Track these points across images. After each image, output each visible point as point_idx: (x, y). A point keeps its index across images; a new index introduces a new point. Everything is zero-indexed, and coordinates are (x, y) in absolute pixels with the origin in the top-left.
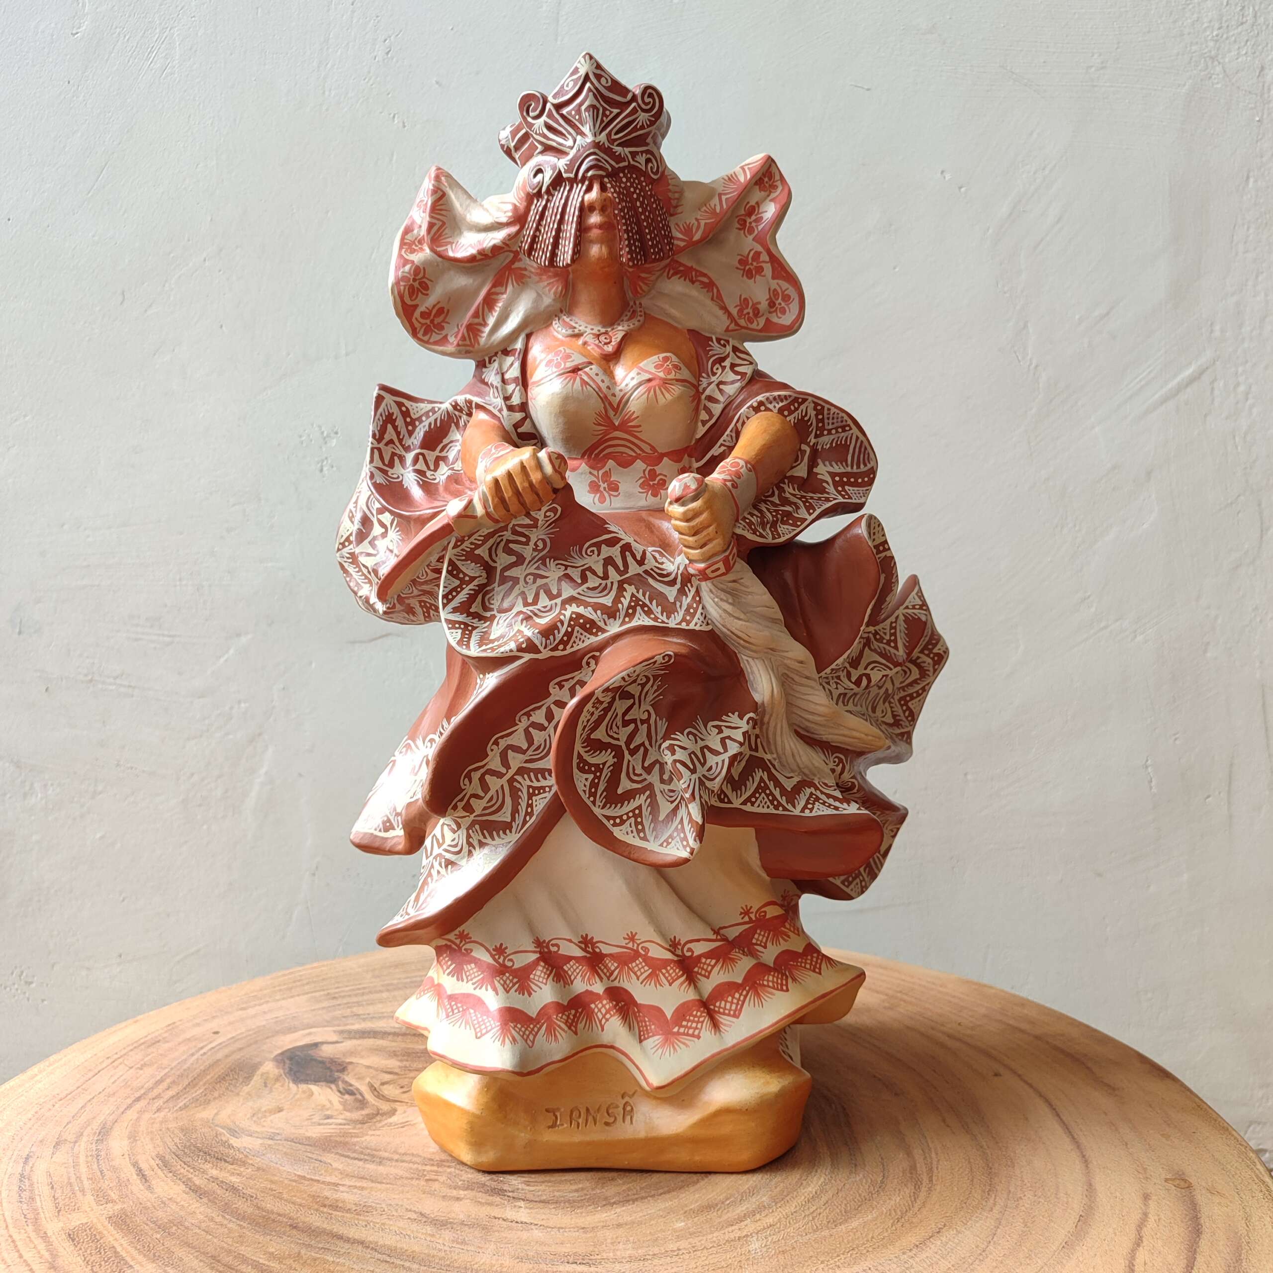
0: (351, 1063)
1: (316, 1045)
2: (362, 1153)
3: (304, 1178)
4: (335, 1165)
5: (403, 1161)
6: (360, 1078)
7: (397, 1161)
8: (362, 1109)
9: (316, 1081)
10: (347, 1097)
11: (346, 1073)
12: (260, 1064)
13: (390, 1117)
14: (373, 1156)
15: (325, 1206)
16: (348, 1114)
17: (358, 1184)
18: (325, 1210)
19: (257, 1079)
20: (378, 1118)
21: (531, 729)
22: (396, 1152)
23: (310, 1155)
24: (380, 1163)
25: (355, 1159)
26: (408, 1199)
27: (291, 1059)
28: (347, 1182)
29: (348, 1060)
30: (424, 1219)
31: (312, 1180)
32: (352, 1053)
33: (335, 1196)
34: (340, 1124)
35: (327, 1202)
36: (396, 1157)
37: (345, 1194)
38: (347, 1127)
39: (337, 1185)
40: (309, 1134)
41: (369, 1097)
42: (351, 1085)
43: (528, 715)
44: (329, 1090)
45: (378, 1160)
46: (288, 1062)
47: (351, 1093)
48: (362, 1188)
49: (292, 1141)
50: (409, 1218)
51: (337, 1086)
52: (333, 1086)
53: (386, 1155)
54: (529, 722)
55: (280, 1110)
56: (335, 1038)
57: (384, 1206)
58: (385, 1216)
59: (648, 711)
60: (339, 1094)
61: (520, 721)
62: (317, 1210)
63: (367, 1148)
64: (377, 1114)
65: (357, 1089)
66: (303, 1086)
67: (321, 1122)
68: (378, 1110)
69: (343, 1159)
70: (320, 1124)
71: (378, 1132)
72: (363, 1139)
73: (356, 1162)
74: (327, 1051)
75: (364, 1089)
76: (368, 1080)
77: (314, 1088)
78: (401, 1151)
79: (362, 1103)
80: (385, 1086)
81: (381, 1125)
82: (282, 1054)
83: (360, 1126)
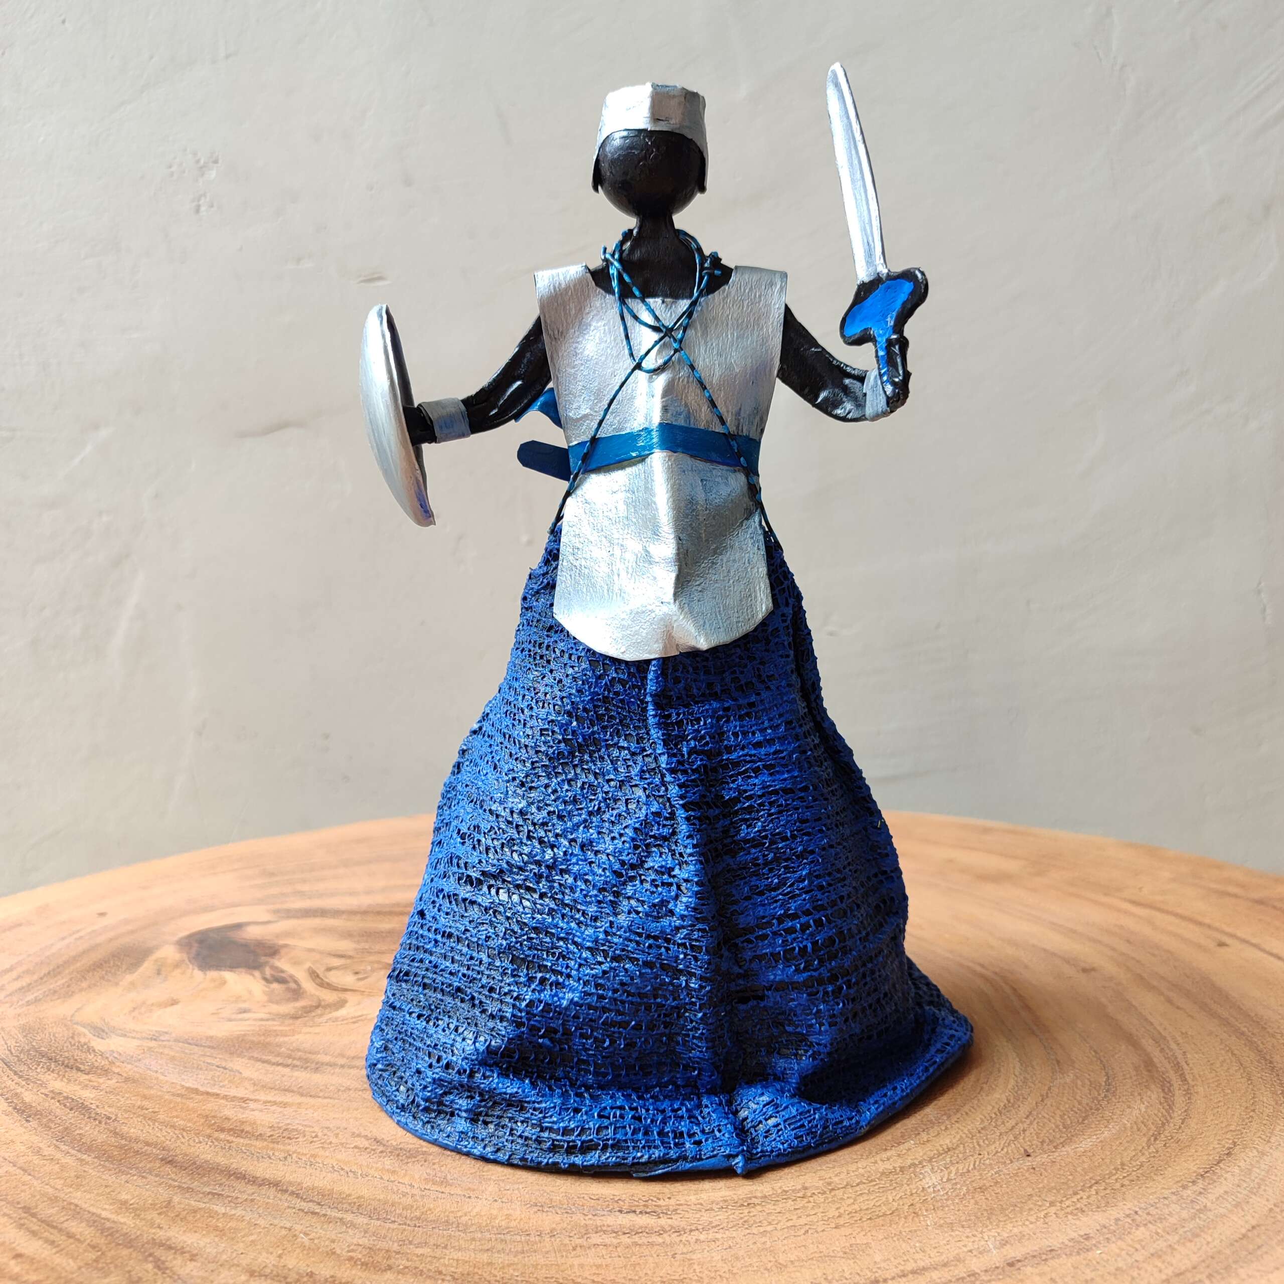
0: (286, 946)
1: (239, 926)
2: (289, 1057)
3: (196, 1091)
4: (247, 1073)
5: (351, 1067)
6: (296, 963)
7: (342, 1066)
8: (296, 1000)
9: (232, 967)
10: (275, 986)
11: (277, 957)
12: (157, 948)
13: (337, 1009)
14: (307, 1061)
15: (222, 1130)
16: (275, 1008)
17: (279, 1099)
18: (222, 1136)
19: (148, 966)
20: (319, 1011)
22: (342, 1055)
23: (209, 1060)
24: (316, 1070)
25: (278, 1064)
26: (356, 1119)
27: (201, 942)
28: (262, 1096)
29: (281, 942)
30: (381, 1148)
31: (208, 1093)
32: (288, 934)
33: (240, 1116)
34: (262, 1020)
35: (227, 1125)
36: (342, 1061)
37: (256, 1113)
38: (270, 1023)
39: (244, 1100)
40: (212, 1033)
41: (308, 985)
42: (282, 971)
44: (251, 977)
45: (313, 1066)
46: (196, 945)
47: (282, 981)
48: (285, 1105)
49: (186, 1042)
50: (356, 1147)
51: (263, 973)
52: (257, 973)
53: (327, 1059)
55: (174, 1002)
56: (265, 917)
57: (316, 1129)
58: (317, 1145)
60: (263, 982)
62: (209, 1136)
63: (299, 1050)
64: (317, 1007)
65: (291, 976)
66: (213, 974)
67: (234, 1016)
68: (320, 1000)
69: (259, 1065)
70: (230, 1020)
71: (317, 1030)
72: (293, 1038)
73: (280, 1068)
74: (253, 933)
75: (301, 974)
76: (308, 965)
77: (228, 975)
78: (351, 1053)
79: (297, 993)
80: (332, 972)
81: (321, 1020)
82: (190, 936)
83: (291, 1021)
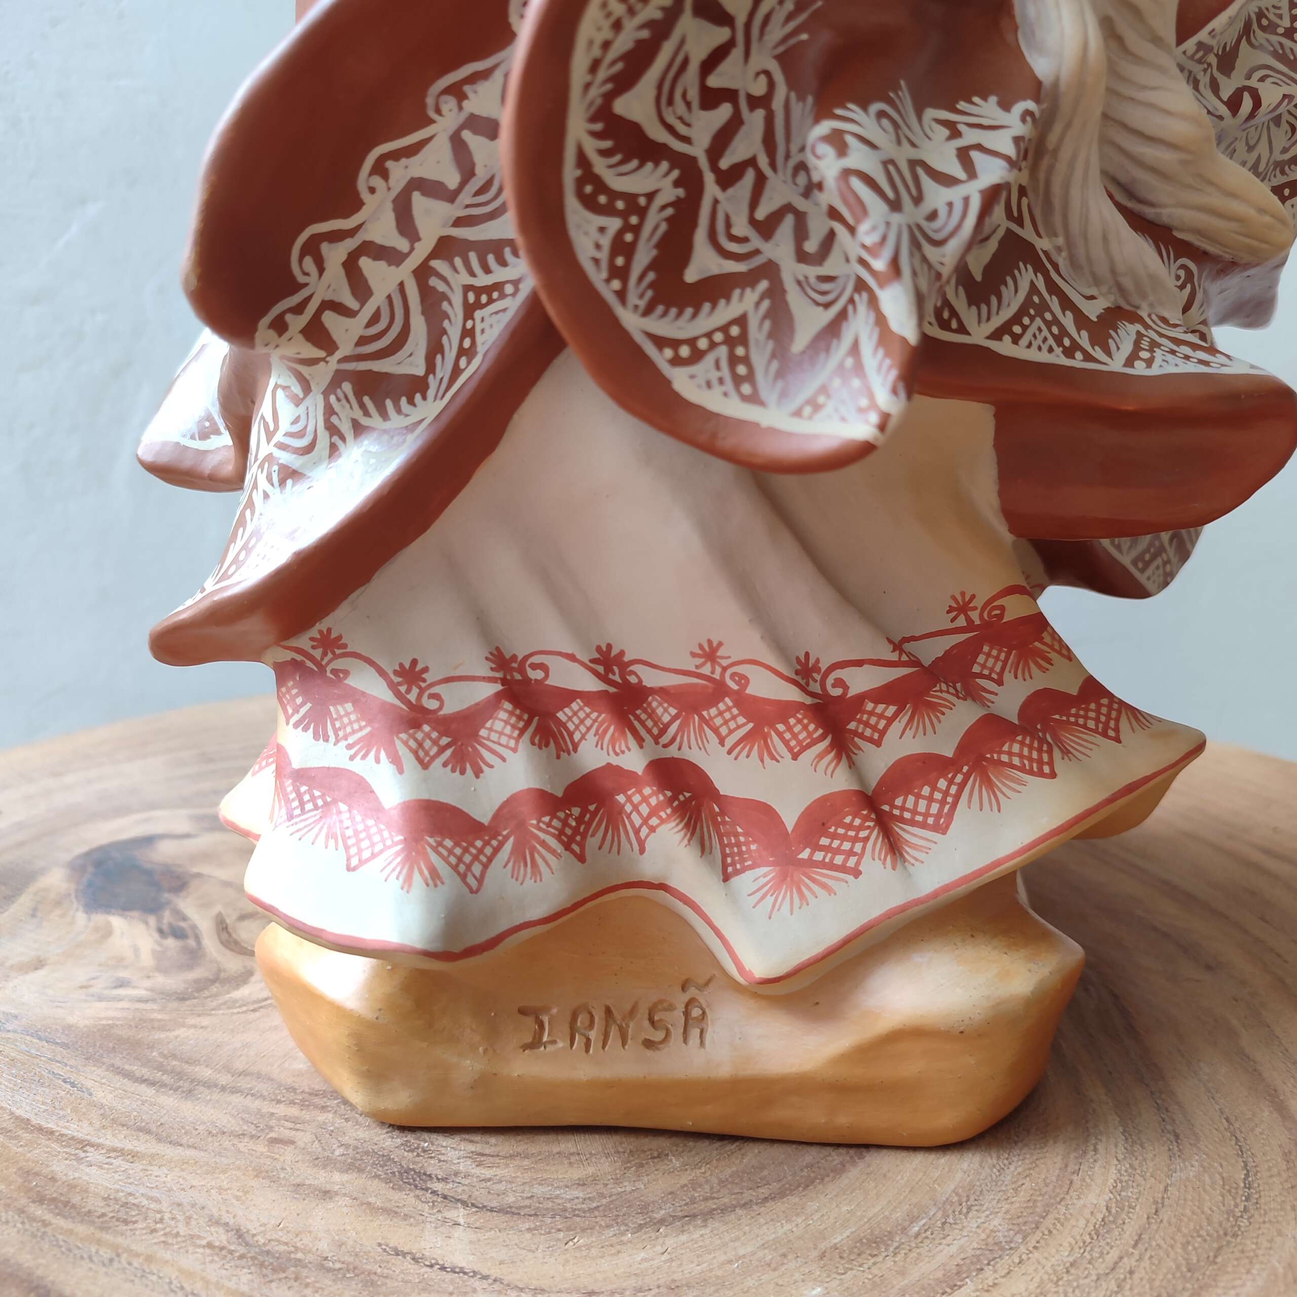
0: (199, 875)
1: (148, 841)
2: (160, 1068)
3: (25, 1123)
4: (103, 1096)
5: (235, 1091)
6: (205, 905)
7: (223, 1089)
8: (190, 967)
9: (125, 908)
10: (171, 942)
11: (184, 893)
12: (43, 871)
13: (237, 987)
14: (180, 1075)
15: (40, 1200)
16: (162, 981)
17: (128, 1146)
18: (39, 1211)
19: (25, 901)
20: (214, 989)
21: (466, 135)
22: (227, 1069)
23: (57, 1068)
24: (189, 1094)
25: (143, 1081)
26: (220, 1189)
27: (98, 864)
28: (109, 1139)
29: (195, 870)
30: (242, 1250)
31: (40, 1129)
32: (206, 856)
33: (72, 1175)
34: (140, 1000)
35: (51, 1191)
36: (224, 1079)
37: (94, 1170)
38: (148, 1006)
39: (84, 1144)
40: (71, 1020)
41: (211, 944)
42: (184, 918)
43: (457, 92)
44: (142, 927)
45: (187, 1086)
46: (90, 869)
47: (179, 934)
48: (133, 1156)
49: (36, 1035)
50: (210, 1245)
51: (159, 920)
52: (152, 920)
53: (206, 1073)
54: (463, 116)
55: (39, 964)
56: (183, 826)
57: (165, 1206)
58: (159, 1237)
59: (767, 73)
60: (156, 935)
61: (438, 111)
62: (21, 1211)
63: (174, 1056)
64: (213, 982)
65: (194, 927)
66: (99, 918)
67: (107, 992)
68: (219, 970)
69: (120, 1082)
70: (101, 999)
71: (205, 1021)
72: (172, 1035)
73: (143, 1088)
74: (165, 851)
75: (204, 924)
76: (218, 908)
77: (117, 922)
78: (239, 1065)
79: (194, 956)
80: (245, 923)
81: (215, 1004)
82: (87, 854)
83: (175, 1004)
